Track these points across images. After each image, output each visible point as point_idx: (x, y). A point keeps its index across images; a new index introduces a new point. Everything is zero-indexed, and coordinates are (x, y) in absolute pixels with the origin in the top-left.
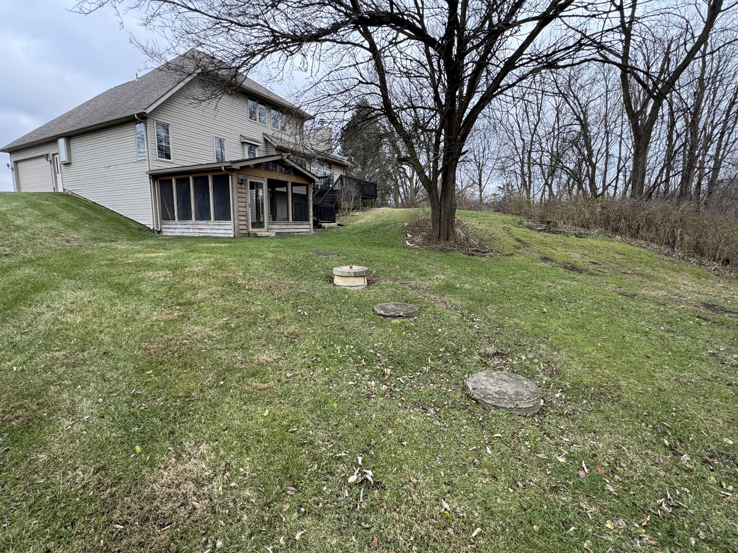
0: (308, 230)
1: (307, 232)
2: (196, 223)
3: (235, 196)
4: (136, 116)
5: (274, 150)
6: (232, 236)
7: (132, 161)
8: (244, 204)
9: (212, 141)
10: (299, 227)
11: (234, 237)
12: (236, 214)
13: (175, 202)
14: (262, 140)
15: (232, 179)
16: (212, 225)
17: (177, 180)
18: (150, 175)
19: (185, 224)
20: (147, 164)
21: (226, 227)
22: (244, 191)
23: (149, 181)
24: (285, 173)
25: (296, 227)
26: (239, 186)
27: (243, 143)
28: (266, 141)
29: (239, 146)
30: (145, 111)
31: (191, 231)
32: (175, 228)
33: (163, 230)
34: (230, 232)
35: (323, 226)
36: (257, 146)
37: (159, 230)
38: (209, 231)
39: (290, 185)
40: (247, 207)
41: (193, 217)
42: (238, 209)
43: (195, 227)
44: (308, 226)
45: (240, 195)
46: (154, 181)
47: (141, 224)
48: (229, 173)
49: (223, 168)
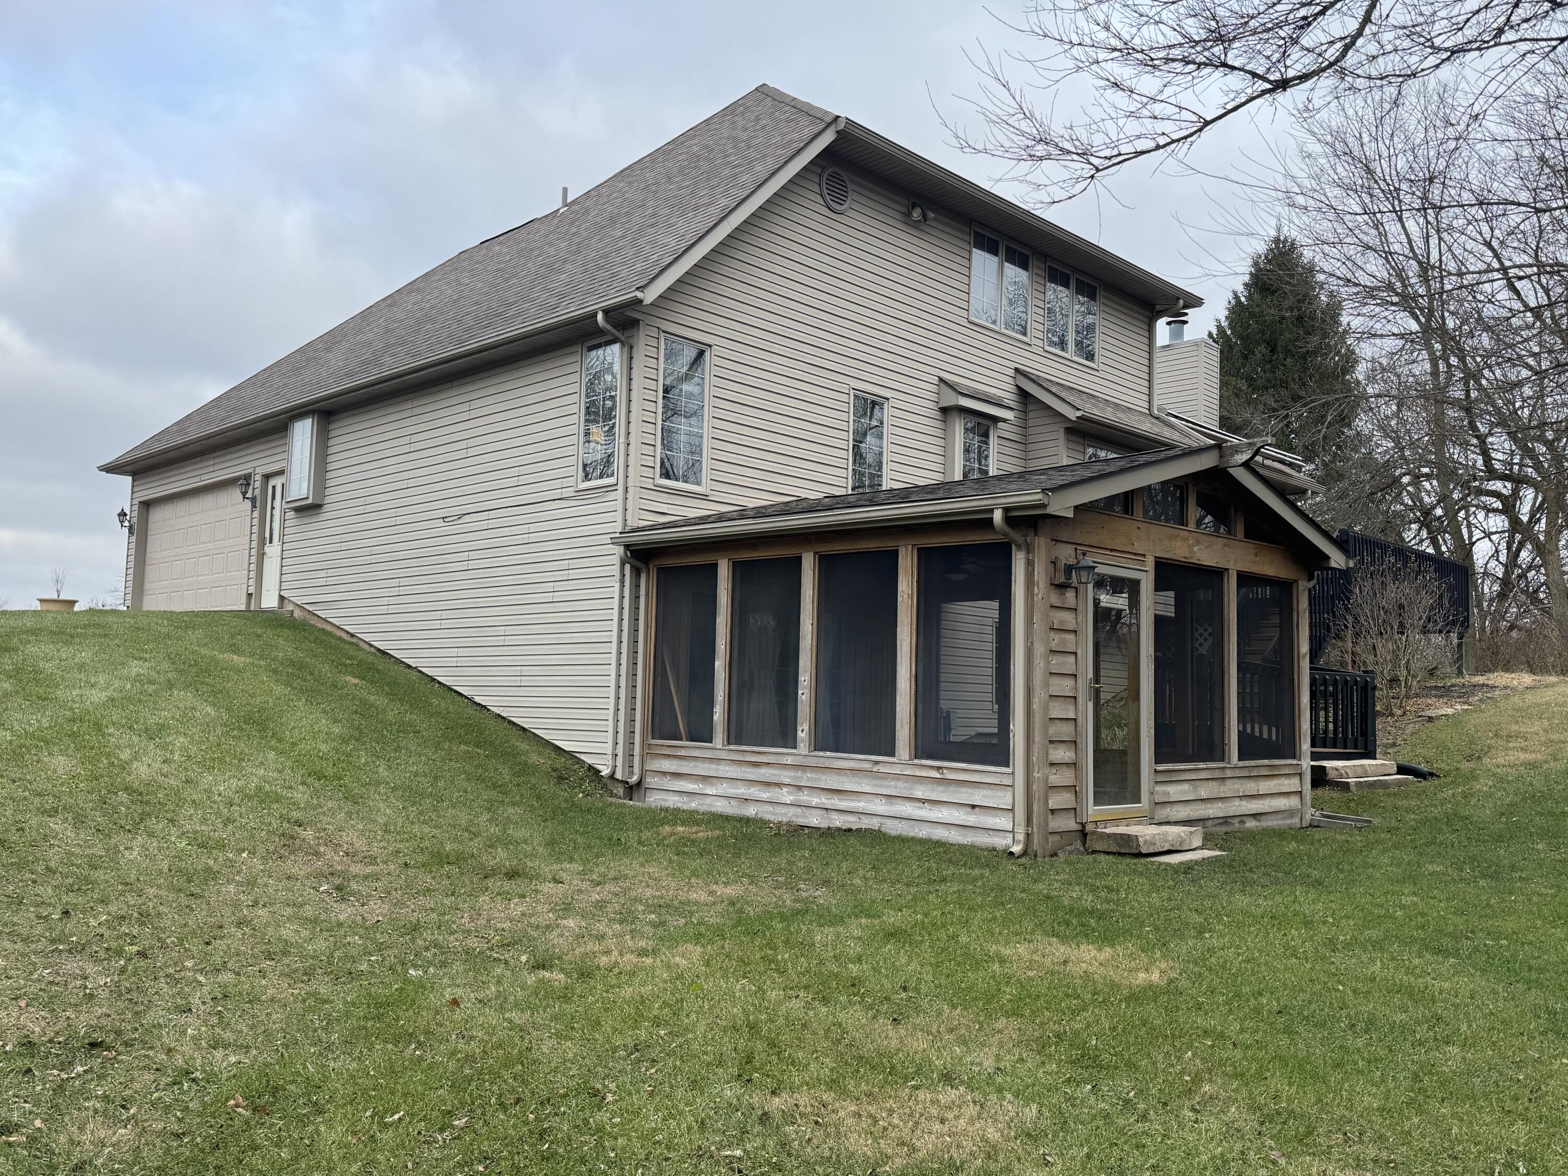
0: (1294, 802)
1: (1290, 813)
2: (812, 762)
3: (1039, 649)
4: (600, 316)
5: (1061, 435)
6: (1017, 849)
7: (557, 494)
8: (1065, 686)
9: (844, 407)
10: (1265, 786)
11: (1025, 853)
12: (1037, 737)
13: (720, 665)
14: (1009, 397)
15: (1030, 564)
16: (898, 777)
17: (738, 568)
18: (627, 547)
19: (756, 764)
20: (619, 505)
21: (977, 797)
22: (1068, 619)
23: (616, 570)
24: (1216, 533)
25: (1251, 787)
26: (1055, 599)
27: (945, 411)
28: (1023, 394)
29: (935, 425)
30: (639, 295)
31: (786, 796)
32: (705, 779)
33: (651, 781)
34: (1004, 822)
35: (1332, 775)
36: (995, 419)
37: (635, 779)
38: (880, 807)
39: (1231, 585)
40: (1080, 700)
41: (802, 735)
42: (1046, 709)
43: (806, 778)
44: (1292, 784)
45: (1056, 640)
46: (636, 572)
47: (558, 749)
48: (1014, 535)
49: (998, 516)
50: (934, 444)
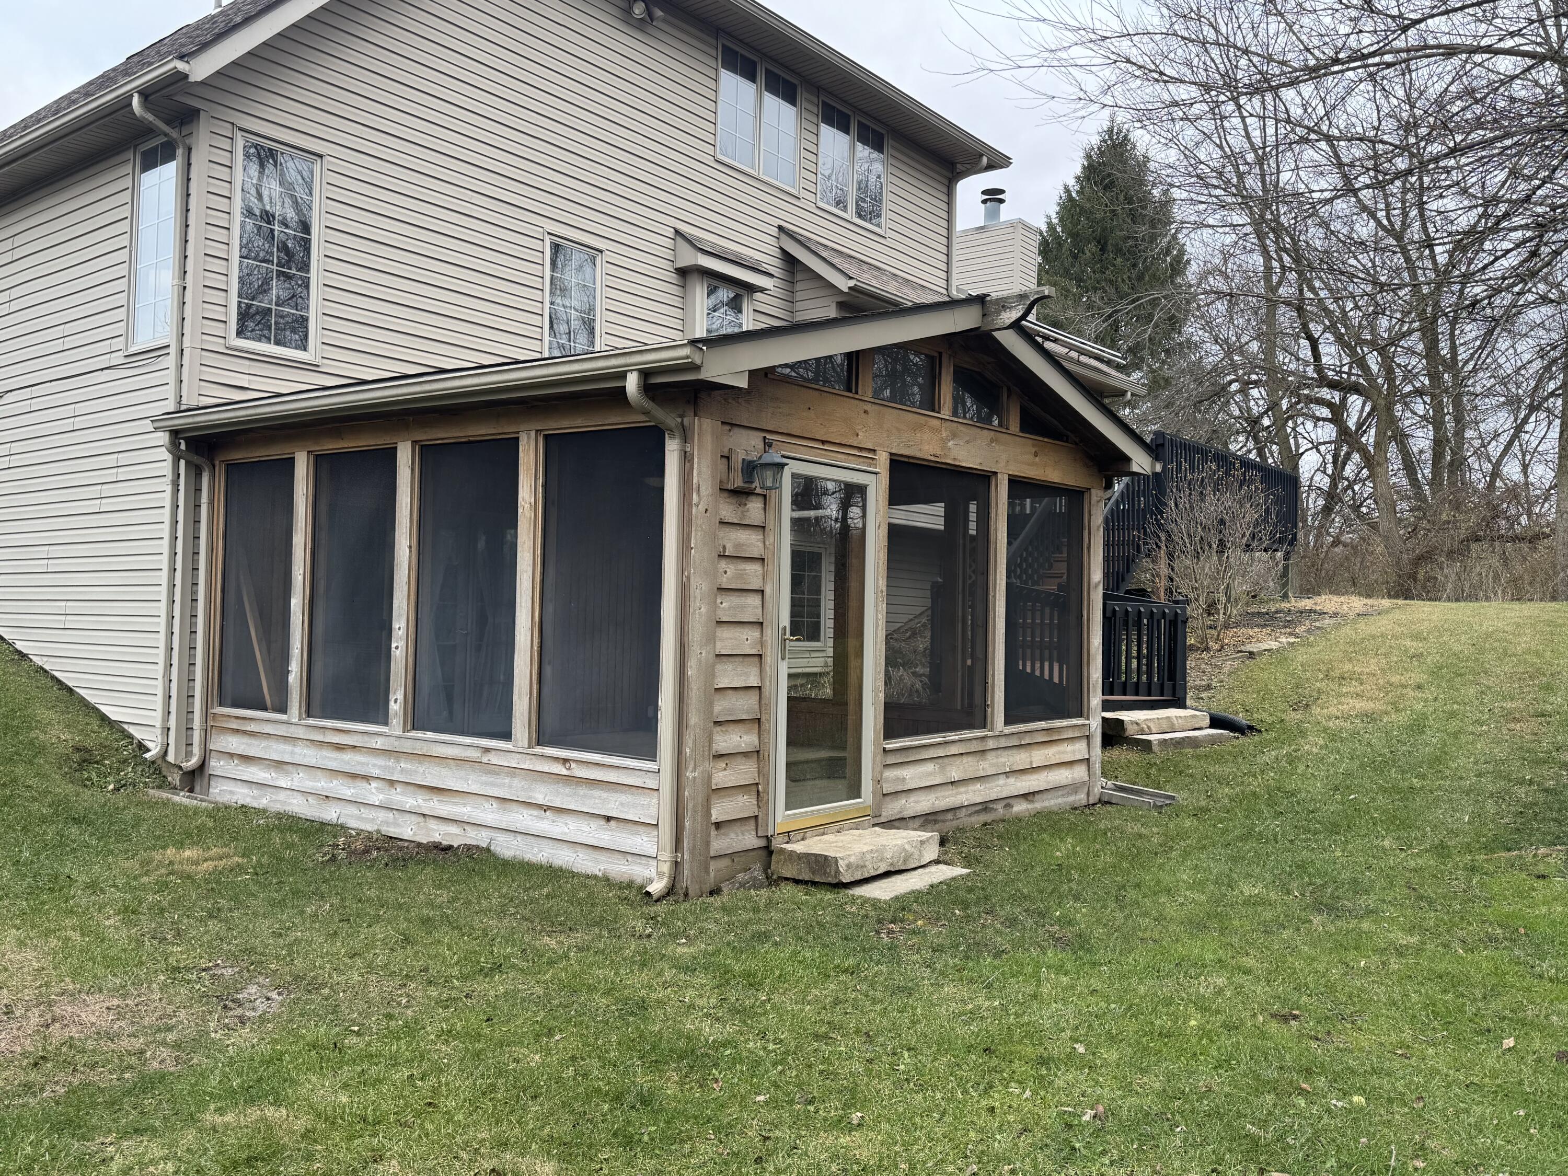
0: (1080, 773)
1: (1073, 788)
2: (407, 746)
3: (700, 587)
4: (136, 100)
6: (656, 887)
7: (103, 362)
8: (746, 640)
9: (537, 257)
10: (1039, 756)
11: (670, 892)
12: (694, 719)
13: (297, 603)
14: (772, 263)
15: (686, 458)
16: (513, 771)
17: (323, 466)
18: (175, 434)
19: (339, 747)
20: (170, 376)
21: (613, 804)
22: (751, 542)
23: (166, 468)
24: (983, 421)
25: (1021, 759)
26: (728, 511)
27: (683, 272)
28: (790, 261)
29: (667, 289)
30: (181, 66)
31: (374, 793)
32: (279, 765)
33: (216, 765)
34: (644, 843)
35: (1131, 730)
36: (751, 289)
37: (194, 762)
38: (489, 814)
39: (1001, 494)
40: (769, 660)
41: (396, 706)
42: (710, 674)
43: (400, 770)
44: (1078, 750)
45: (729, 573)
46: (196, 472)
47: (104, 718)
48: (666, 417)
49: (632, 383)
50: (668, 315)
